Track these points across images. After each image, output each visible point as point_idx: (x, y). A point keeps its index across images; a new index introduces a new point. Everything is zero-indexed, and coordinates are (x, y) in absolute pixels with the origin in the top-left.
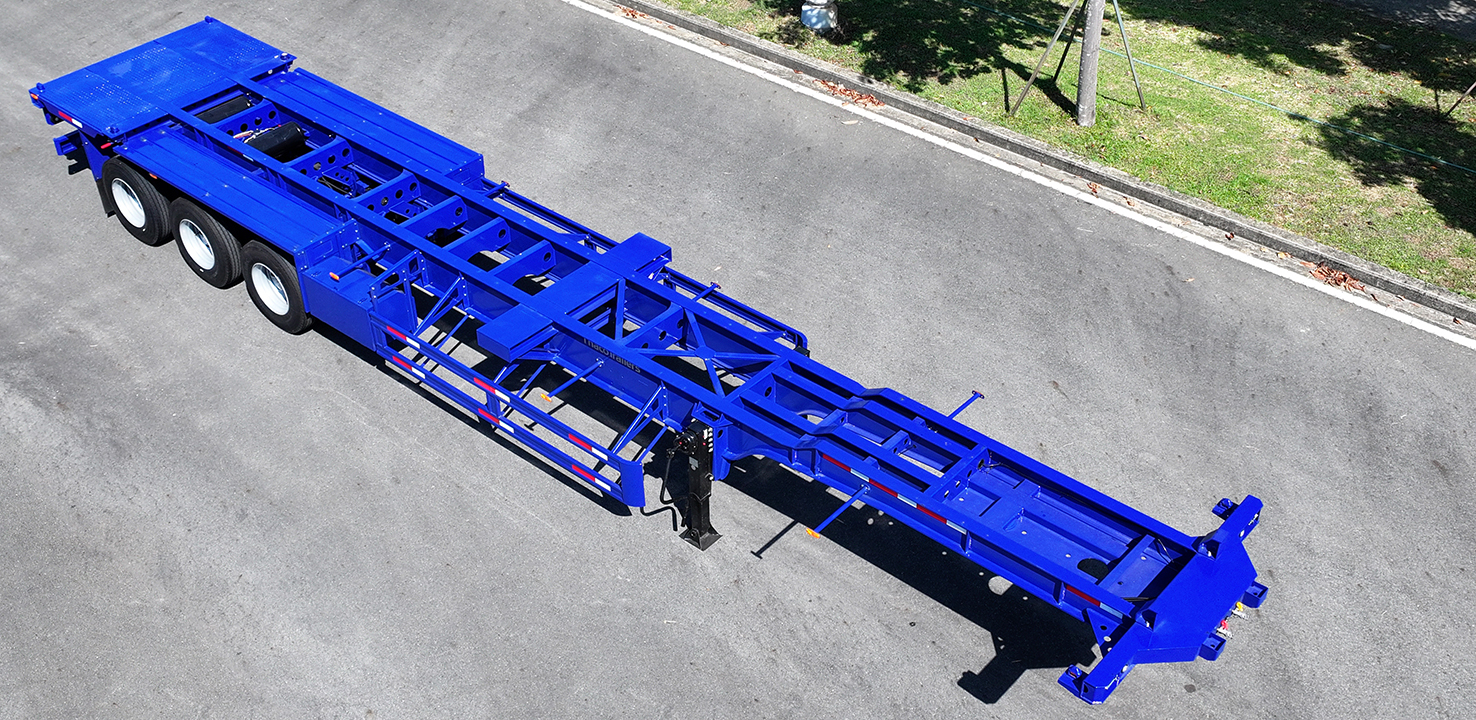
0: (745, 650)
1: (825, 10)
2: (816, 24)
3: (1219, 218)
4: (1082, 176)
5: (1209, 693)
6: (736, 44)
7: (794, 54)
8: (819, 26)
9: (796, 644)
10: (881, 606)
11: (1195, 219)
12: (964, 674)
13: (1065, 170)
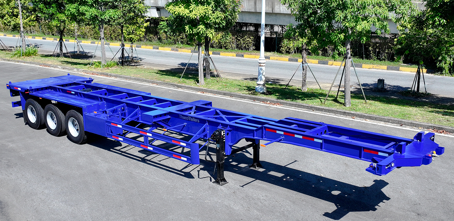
0: (237, 208)
1: (262, 87)
2: (260, 91)
3: (397, 120)
4: (349, 115)
5: (425, 217)
6: (235, 96)
7: (254, 96)
8: (261, 92)
9: (257, 206)
10: (290, 198)
11: (389, 122)
12: (325, 213)
13: (343, 115)
